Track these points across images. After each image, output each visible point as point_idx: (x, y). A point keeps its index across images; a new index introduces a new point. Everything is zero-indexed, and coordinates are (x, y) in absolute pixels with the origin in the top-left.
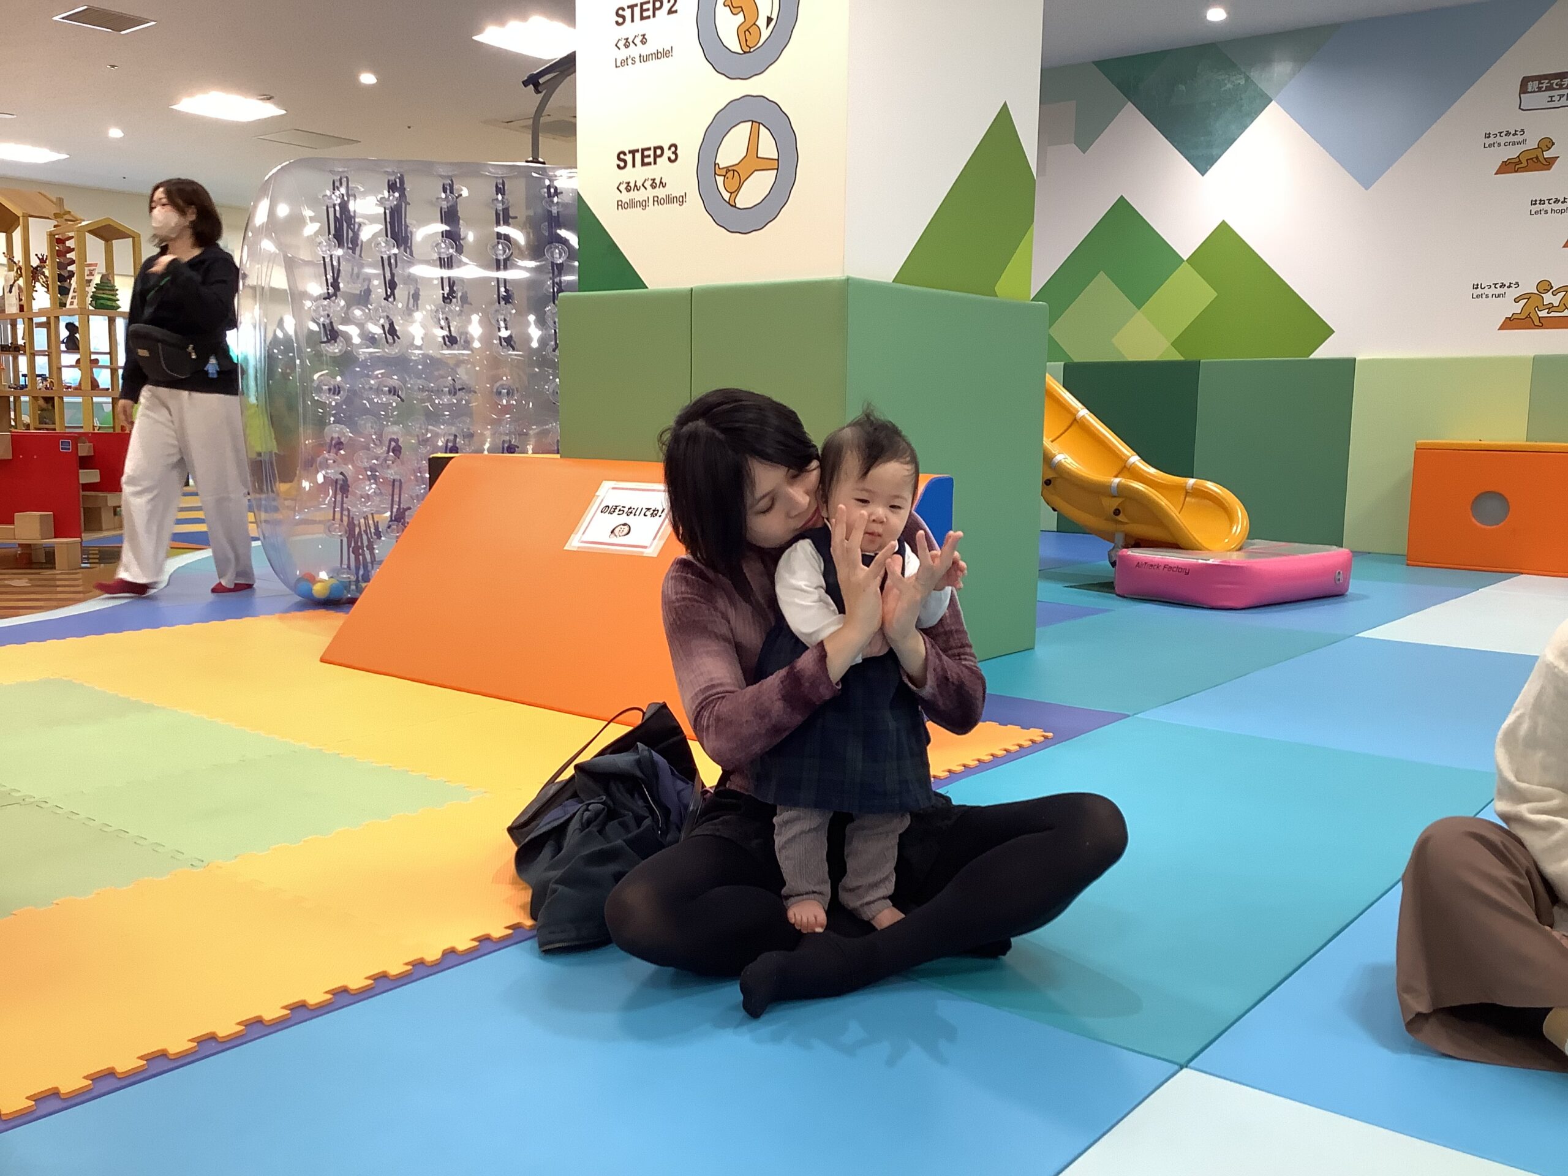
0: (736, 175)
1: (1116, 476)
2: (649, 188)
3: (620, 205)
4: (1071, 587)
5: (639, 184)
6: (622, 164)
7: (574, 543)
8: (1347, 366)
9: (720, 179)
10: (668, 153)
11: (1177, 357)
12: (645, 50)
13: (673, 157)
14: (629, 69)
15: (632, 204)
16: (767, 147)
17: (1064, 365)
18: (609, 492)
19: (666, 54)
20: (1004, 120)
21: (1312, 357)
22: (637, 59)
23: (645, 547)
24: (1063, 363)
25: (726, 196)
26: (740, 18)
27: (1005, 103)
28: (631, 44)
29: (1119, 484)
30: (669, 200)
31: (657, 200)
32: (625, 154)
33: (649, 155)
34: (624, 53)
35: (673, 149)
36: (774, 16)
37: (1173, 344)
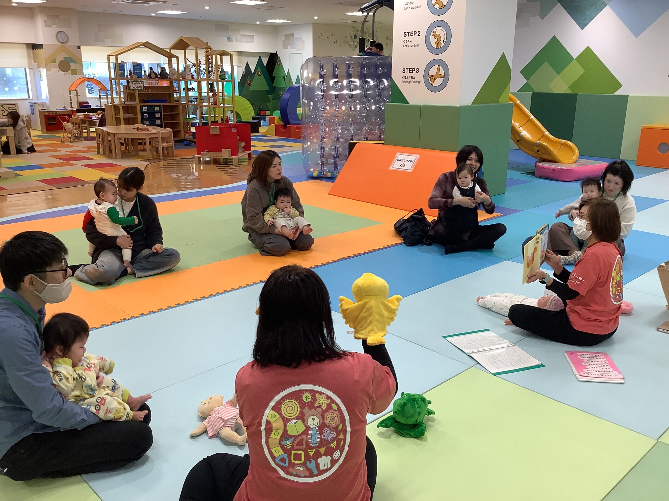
0: (433, 78)
1: (538, 140)
2: (411, 79)
3: (403, 81)
4: (523, 173)
5: (408, 77)
6: (404, 72)
7: (391, 168)
8: (625, 98)
9: (429, 78)
10: (416, 70)
11: (570, 92)
12: (411, 44)
13: (417, 71)
14: (407, 48)
15: (406, 82)
16: (442, 72)
17: (532, 93)
18: (400, 156)
19: (417, 46)
20: (503, 57)
21: (615, 94)
22: (409, 46)
23: (409, 170)
24: (531, 93)
25: (431, 83)
26: (436, 39)
27: (504, 53)
28: (408, 42)
29: (539, 142)
30: (416, 82)
31: (412, 81)
32: (405, 69)
33: (411, 70)
34: (406, 44)
35: (418, 69)
36: (445, 40)
37: (569, 87)
